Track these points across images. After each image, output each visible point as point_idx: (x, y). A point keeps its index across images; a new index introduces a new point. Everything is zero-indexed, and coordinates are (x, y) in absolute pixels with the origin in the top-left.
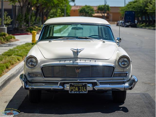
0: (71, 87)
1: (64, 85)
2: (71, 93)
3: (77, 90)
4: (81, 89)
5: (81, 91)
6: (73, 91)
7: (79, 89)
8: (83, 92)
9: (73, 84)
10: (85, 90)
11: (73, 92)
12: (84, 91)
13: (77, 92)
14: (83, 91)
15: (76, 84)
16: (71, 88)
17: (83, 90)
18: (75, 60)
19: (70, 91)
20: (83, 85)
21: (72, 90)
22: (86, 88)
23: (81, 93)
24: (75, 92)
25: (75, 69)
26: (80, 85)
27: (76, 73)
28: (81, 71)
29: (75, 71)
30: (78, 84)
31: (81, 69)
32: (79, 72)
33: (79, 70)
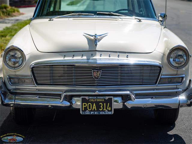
0: (83, 104)
1: (71, 99)
2: (84, 113)
3: (94, 109)
4: (101, 107)
5: (103, 111)
6: (87, 111)
7: (98, 107)
8: (105, 113)
9: (87, 98)
10: (110, 109)
11: (87, 113)
12: (107, 111)
13: (94, 113)
14: (105, 110)
15: (93, 98)
16: (85, 105)
17: (106, 108)
18: (92, 55)
19: (82, 111)
20: (105, 99)
21: (86, 109)
22: (111, 106)
23: (102, 113)
24: (90, 113)
25: (91, 71)
26: (101, 100)
27: (93, 77)
28: (102, 74)
29: (92, 74)
30: (97, 98)
31: (101, 71)
32: (98, 76)
33: (99, 72)
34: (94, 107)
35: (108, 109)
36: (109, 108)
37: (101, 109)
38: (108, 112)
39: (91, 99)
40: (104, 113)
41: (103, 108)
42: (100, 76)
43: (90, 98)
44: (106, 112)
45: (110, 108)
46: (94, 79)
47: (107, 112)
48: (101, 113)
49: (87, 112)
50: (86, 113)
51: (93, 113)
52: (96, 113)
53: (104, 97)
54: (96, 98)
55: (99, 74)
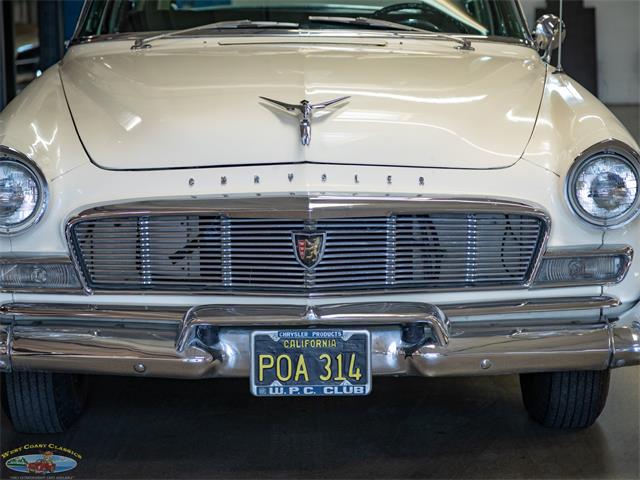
0: (261, 357)
1: (216, 341)
2: (263, 392)
3: (302, 376)
4: (327, 367)
5: (332, 382)
6: (276, 383)
7: (316, 368)
8: (340, 389)
9: (273, 334)
10: (358, 376)
11: (276, 389)
12: (347, 382)
13: (301, 390)
14: (340, 378)
15: (296, 334)
16: (266, 361)
17: (345, 373)
18: (291, 178)
19: (258, 382)
20: (338, 339)
21: (270, 375)
22: (362, 363)
23: (329, 391)
24: (286, 390)
25: (290, 235)
26: (325, 343)
27: (294, 260)
28: (327, 247)
29: (291, 247)
30: (310, 335)
31: (325, 238)
32: (314, 256)
33: (318, 240)
34: (302, 369)
35: (351, 375)
36: (355, 372)
37: (326, 375)
38: (351, 388)
39: (289, 340)
40: (336, 392)
41: (335, 373)
42: (321, 256)
43: (287, 334)
44: (345, 389)
45: (358, 370)
46: (299, 266)
47: (348, 388)
48: (325, 389)
49: (274, 388)
50: (271, 392)
51: (297, 389)
52: (309, 391)
53: (338, 333)
54: (306, 334)
55: (319, 249)
